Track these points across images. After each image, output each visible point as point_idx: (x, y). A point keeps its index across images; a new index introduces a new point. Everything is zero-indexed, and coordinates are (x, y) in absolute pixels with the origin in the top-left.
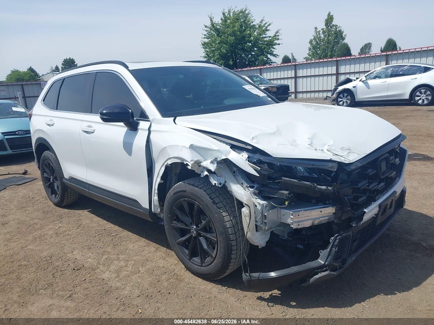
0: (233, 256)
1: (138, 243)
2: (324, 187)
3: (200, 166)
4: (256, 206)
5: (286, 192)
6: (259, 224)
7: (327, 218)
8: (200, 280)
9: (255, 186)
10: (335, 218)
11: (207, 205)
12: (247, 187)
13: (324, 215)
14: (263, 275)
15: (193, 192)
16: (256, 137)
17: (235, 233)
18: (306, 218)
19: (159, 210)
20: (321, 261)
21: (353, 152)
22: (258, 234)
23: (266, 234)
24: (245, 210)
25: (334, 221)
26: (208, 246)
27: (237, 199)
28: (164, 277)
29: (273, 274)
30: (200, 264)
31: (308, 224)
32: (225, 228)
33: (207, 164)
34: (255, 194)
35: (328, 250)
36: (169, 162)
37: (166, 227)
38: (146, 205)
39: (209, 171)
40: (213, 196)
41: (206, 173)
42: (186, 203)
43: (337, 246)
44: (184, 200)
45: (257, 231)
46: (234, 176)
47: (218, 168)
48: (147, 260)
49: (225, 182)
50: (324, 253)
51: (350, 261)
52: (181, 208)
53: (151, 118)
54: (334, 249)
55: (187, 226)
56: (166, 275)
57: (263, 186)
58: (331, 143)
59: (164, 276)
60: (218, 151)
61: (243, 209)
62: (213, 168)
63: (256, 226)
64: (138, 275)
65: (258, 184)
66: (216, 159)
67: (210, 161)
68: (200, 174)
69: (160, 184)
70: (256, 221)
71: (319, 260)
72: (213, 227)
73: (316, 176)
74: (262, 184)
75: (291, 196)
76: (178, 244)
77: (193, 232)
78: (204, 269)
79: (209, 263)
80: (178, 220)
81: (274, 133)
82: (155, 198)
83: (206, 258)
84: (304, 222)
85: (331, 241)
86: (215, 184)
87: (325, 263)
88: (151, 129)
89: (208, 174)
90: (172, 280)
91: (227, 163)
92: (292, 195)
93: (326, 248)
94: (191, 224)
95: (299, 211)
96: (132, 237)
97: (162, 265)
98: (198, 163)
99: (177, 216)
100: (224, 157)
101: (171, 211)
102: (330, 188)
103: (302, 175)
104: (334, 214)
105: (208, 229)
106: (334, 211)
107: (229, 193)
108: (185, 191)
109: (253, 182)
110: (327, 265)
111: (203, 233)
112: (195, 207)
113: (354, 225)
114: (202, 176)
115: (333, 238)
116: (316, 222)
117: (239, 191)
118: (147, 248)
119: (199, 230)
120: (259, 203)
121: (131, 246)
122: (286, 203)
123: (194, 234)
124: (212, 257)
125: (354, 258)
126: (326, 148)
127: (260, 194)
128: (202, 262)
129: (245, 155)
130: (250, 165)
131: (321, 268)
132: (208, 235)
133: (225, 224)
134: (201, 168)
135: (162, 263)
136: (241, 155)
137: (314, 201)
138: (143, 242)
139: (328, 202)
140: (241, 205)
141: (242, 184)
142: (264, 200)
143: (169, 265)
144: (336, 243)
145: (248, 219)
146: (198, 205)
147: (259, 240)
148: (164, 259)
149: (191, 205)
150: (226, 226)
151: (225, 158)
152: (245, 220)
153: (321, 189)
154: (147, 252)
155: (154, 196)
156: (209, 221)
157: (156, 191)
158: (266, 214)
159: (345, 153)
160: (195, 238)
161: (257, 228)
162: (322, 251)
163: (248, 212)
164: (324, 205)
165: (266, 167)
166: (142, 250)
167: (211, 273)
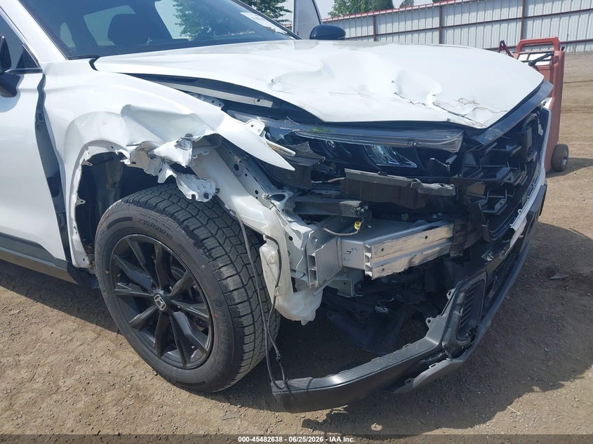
0: (246, 348)
1: (63, 326)
2: (435, 186)
3: (153, 157)
4: (291, 239)
5: (355, 203)
6: (297, 276)
7: (438, 249)
8: (185, 394)
9: (286, 194)
10: (452, 248)
11: (180, 246)
12: (267, 198)
13: (431, 244)
14: (317, 383)
15: (146, 219)
16: (280, 79)
17: (248, 300)
18: (398, 254)
19: (87, 262)
20: (431, 341)
21: (483, 109)
22: (299, 296)
23: (314, 296)
24: (267, 251)
25: (448, 255)
26: (194, 329)
27: (247, 228)
28: (109, 396)
29: (336, 380)
30: (181, 365)
31: (400, 266)
32: (226, 291)
33: (168, 149)
34: (286, 212)
35: (445, 315)
36: (87, 156)
37: (104, 295)
38: (59, 254)
39: (176, 166)
40: (192, 224)
41: (169, 172)
42: (136, 244)
43: (461, 305)
44: (131, 239)
45: (295, 290)
46: (237, 176)
47: (196, 158)
48: (77, 360)
49: (218, 190)
50: (436, 324)
51: (482, 332)
52: (128, 256)
53: (42, 63)
54: (456, 312)
55: (145, 290)
56: (113, 392)
57: (304, 193)
58: (438, 90)
59: (109, 394)
60: (192, 117)
61: (264, 249)
62: (183, 157)
63: (293, 280)
64: (55, 397)
65: (291, 189)
66: (189, 136)
67: (174, 143)
68: (157, 177)
69: (78, 208)
70: (293, 271)
71: (426, 338)
72: (200, 291)
73: (414, 165)
74: (299, 190)
75: (365, 210)
76: (134, 326)
77: (158, 302)
78: (189, 374)
79: (199, 362)
80: (127, 280)
81: (318, 73)
82: (75, 237)
83: (191, 352)
84: (395, 264)
85: (449, 297)
86: (193, 196)
87: (441, 344)
88: (46, 88)
89: (174, 175)
90: (127, 402)
91: (217, 146)
92: (367, 207)
93: (440, 312)
94: (153, 286)
95: (381, 242)
96: (50, 314)
97: (106, 369)
98: (146, 150)
99: (122, 272)
100: (208, 133)
101: (108, 263)
102: (449, 187)
103: (385, 164)
104: (450, 239)
105: (190, 295)
106: (450, 235)
107: (230, 215)
108: (129, 219)
109: (280, 186)
110: (446, 348)
111: (180, 305)
112: (157, 251)
113: (489, 259)
114: (161, 180)
115: (453, 291)
116: (417, 262)
117: (252, 209)
118: (79, 335)
119: (173, 298)
120: (297, 232)
121: (46, 333)
122: (357, 227)
123: (161, 305)
124: (202, 349)
125: (489, 324)
126: (430, 100)
127: (298, 211)
128: (185, 359)
129: (258, 124)
130: (271, 146)
131: (434, 355)
132: (191, 309)
133: (224, 282)
134: (156, 162)
135: (106, 364)
136: (248, 125)
137: (405, 217)
138: (70, 323)
139: (435, 217)
140: (257, 239)
141: (257, 192)
142: (308, 224)
143: (121, 366)
144: (460, 300)
145: (275, 268)
146: (163, 248)
147: (301, 308)
148: (112, 355)
149: (148, 248)
150: (226, 287)
151: (212, 132)
152: (270, 273)
153: (432, 190)
154: (79, 343)
155: (72, 234)
156: (190, 280)
157: (75, 224)
158: (314, 255)
159: (467, 110)
160: (165, 314)
161: (296, 285)
162: (431, 319)
163: (274, 253)
164: (429, 222)
165: (307, 148)
166: (69, 338)
167: (204, 383)
